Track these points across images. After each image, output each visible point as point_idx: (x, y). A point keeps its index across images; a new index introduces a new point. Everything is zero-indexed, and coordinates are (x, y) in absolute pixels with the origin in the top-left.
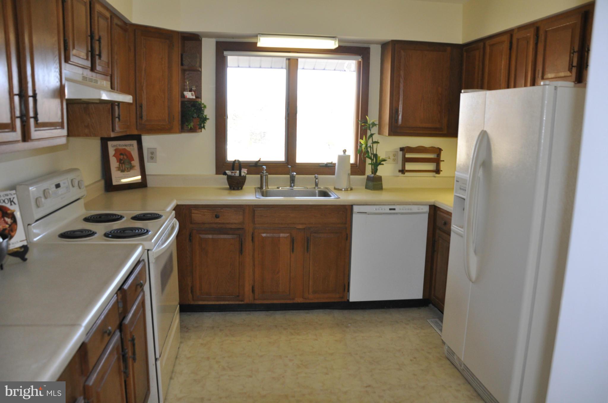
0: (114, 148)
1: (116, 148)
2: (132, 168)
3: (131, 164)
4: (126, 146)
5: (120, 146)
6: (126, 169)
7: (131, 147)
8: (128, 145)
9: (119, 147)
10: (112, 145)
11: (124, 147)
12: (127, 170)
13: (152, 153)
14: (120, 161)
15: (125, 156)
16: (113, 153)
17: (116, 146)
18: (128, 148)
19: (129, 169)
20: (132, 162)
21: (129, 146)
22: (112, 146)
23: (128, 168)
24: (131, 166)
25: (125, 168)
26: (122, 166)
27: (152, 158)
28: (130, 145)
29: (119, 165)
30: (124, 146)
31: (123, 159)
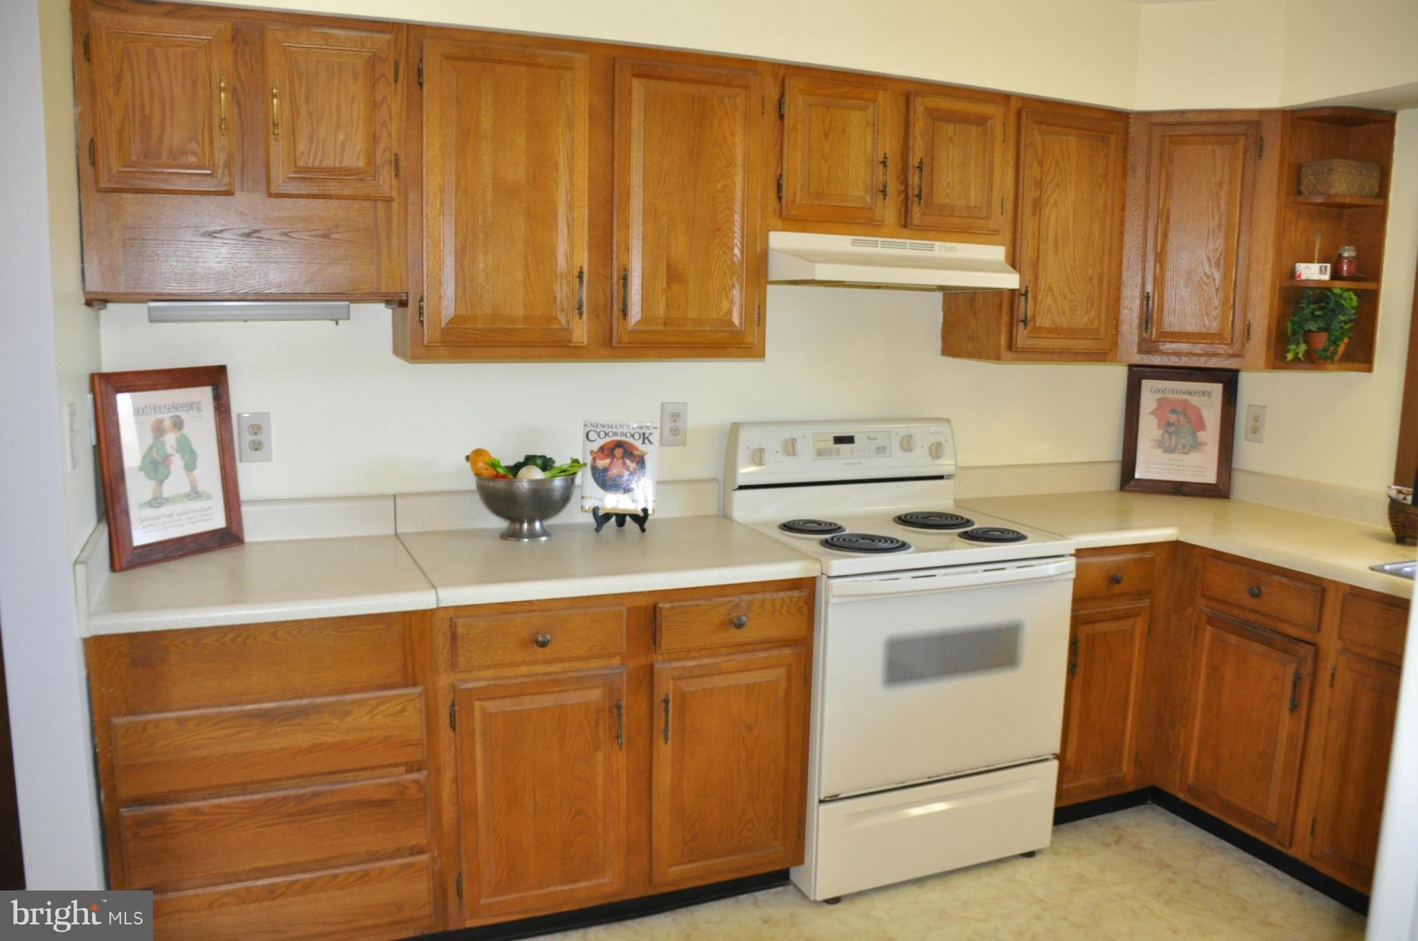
0: (1158, 395)
1: (1162, 395)
2: (1196, 446)
3: (1196, 437)
4: (1190, 393)
5: (1173, 393)
6: (1180, 447)
7: (1206, 398)
8: (1195, 393)
9: (1171, 396)
10: (1154, 389)
11: (1182, 397)
12: (1182, 451)
13: (1256, 419)
14: (1167, 425)
15: (1182, 418)
16: (1154, 406)
17: (1163, 391)
18: (1194, 400)
19: (1187, 448)
20: (1201, 434)
21: (1199, 396)
22: (1151, 391)
23: (1184, 447)
24: (1196, 441)
25: (1176, 445)
26: (1170, 439)
27: (1255, 430)
28: (1201, 394)
29: (1163, 437)
30: (1184, 393)
31: (1176, 423)
